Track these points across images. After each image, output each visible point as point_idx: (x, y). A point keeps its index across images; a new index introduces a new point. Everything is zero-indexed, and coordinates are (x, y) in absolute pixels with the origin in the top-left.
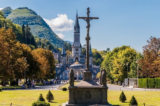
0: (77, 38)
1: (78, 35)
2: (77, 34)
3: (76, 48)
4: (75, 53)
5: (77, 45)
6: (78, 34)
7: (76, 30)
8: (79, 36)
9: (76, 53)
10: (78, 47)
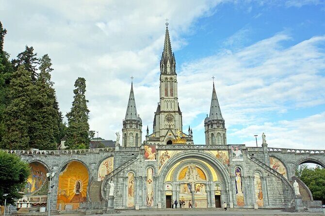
0: (169, 89)
1: (171, 78)
2: (169, 77)
3: (166, 114)
4: (167, 129)
5: (169, 107)
6: (173, 77)
7: (166, 67)
8: (176, 82)
9: (168, 127)
10: (174, 112)
